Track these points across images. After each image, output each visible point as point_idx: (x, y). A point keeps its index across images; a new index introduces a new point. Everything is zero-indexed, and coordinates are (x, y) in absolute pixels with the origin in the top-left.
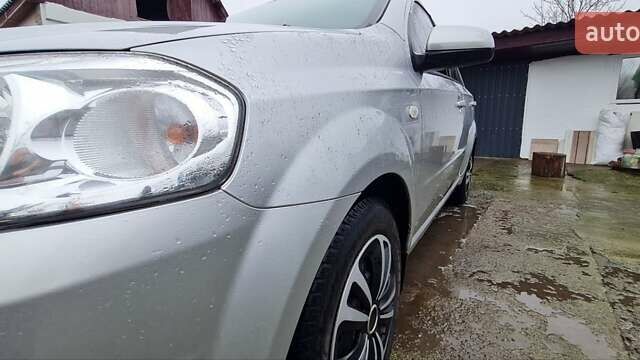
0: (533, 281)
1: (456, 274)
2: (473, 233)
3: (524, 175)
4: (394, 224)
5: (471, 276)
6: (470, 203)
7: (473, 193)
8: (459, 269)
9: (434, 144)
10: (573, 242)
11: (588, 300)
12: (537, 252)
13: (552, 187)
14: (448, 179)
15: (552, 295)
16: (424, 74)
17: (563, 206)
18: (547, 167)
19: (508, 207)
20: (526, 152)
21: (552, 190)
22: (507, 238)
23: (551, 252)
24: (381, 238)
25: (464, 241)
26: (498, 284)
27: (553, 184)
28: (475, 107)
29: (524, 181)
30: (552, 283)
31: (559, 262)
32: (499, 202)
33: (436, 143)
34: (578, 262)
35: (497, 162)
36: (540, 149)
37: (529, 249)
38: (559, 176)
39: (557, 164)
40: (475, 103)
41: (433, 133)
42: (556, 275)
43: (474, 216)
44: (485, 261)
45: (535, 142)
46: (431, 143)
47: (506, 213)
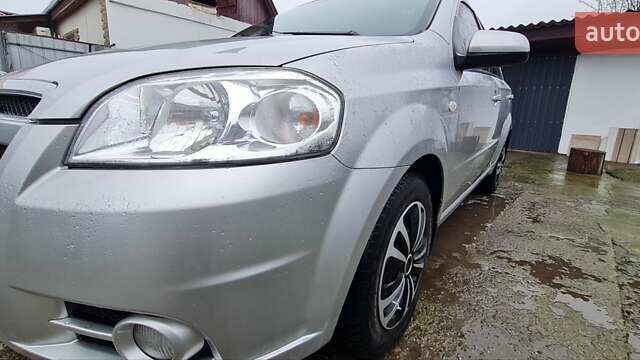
0: (549, 262)
1: (479, 252)
2: (499, 219)
3: (558, 170)
4: (430, 197)
5: (492, 254)
6: (499, 193)
7: (503, 184)
8: (481, 247)
9: (468, 135)
10: (596, 234)
11: (598, 280)
12: (558, 239)
13: (586, 184)
14: (479, 168)
15: (565, 275)
16: (464, 72)
17: (593, 202)
18: (585, 163)
19: (537, 199)
20: (564, 148)
21: (586, 187)
22: (531, 226)
23: (573, 240)
24: (420, 205)
25: (489, 225)
26: (516, 262)
27: (589, 181)
28: (513, 100)
29: (559, 176)
30: (567, 265)
31: (578, 249)
32: (529, 194)
33: (469, 134)
34: (596, 250)
35: (532, 155)
36: (579, 145)
37: (551, 237)
38: (596, 174)
39: (595, 161)
40: (512, 96)
41: (468, 124)
42: (573, 259)
43: (502, 205)
44: (507, 244)
45: (575, 137)
46: (465, 134)
47: (534, 204)
